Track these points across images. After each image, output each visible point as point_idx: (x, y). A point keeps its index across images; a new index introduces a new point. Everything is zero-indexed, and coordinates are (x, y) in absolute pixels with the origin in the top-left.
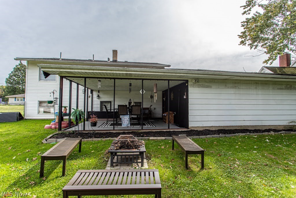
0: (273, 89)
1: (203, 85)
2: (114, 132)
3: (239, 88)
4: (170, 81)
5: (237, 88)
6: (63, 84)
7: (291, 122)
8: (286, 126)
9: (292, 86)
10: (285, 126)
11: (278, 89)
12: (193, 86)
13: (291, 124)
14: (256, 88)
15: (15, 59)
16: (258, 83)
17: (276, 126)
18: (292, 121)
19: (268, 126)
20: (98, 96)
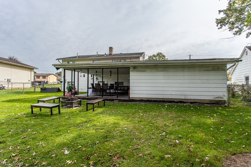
0: (200, 71)
1: (140, 70)
2: (88, 98)
3: (167, 71)
4: (119, 69)
5: (166, 71)
6: (66, 73)
7: (217, 98)
8: (212, 101)
9: (219, 68)
10: (210, 100)
11: (204, 71)
12: (133, 71)
13: (216, 99)
14: (183, 71)
15: (56, 60)
16: (185, 67)
17: (202, 100)
18: (218, 96)
19: (194, 100)
20: (97, 78)
